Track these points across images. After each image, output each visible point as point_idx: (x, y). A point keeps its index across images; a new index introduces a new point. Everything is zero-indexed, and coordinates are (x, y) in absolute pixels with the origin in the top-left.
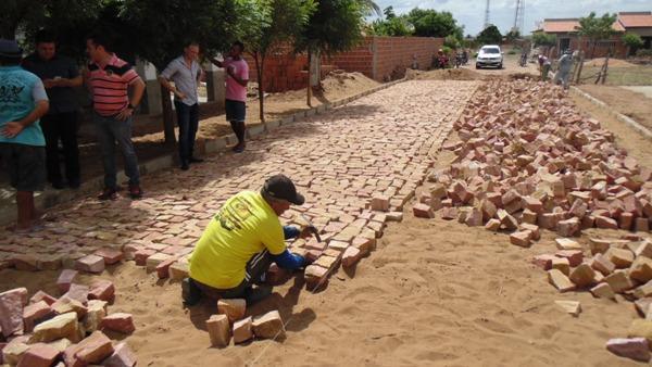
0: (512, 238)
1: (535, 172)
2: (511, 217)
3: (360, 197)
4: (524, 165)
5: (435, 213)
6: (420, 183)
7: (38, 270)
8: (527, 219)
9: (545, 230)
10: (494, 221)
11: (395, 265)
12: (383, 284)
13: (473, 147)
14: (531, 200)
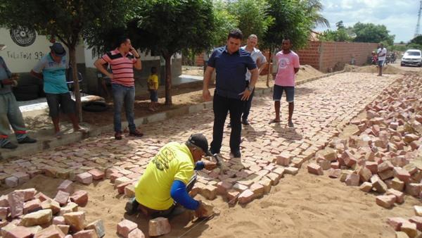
0: (377, 199)
1: (417, 148)
2: (382, 183)
3: (273, 153)
4: (409, 141)
5: (324, 171)
6: (323, 148)
7: (56, 178)
8: (395, 186)
9: (411, 197)
10: (367, 184)
11: (275, 208)
12: (261, 221)
13: (373, 123)
14: (400, 171)
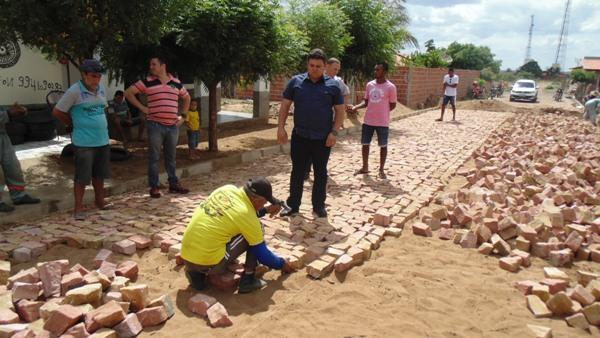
0: (501, 262)
1: (541, 202)
2: (504, 243)
3: (366, 211)
4: (531, 195)
5: (433, 232)
6: (426, 204)
7: (83, 248)
8: (520, 246)
9: (538, 259)
10: (486, 245)
11: (382, 275)
12: (368, 291)
13: (485, 174)
14: (525, 228)
